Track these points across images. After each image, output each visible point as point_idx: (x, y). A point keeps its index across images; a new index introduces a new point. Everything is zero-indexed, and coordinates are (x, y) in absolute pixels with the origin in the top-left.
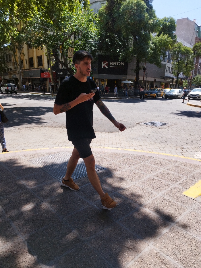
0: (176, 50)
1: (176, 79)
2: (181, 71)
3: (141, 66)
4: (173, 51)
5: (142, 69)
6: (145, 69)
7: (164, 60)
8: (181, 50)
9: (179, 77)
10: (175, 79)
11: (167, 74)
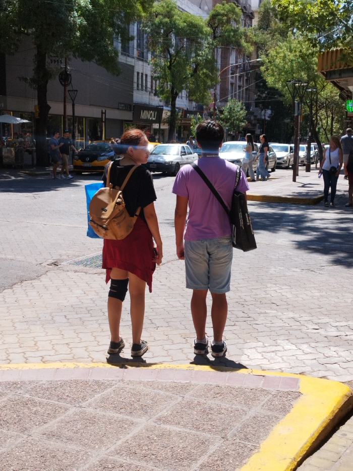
0: (161, 23)
1: (169, 114)
2: (182, 88)
3: (51, 66)
4: (149, 24)
5: (57, 78)
6: (65, 78)
7: (126, 50)
8: (175, 24)
9: (177, 106)
10: (166, 113)
11: (140, 97)
